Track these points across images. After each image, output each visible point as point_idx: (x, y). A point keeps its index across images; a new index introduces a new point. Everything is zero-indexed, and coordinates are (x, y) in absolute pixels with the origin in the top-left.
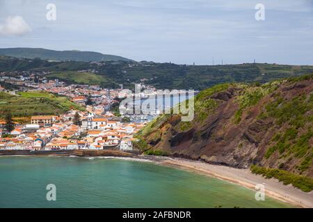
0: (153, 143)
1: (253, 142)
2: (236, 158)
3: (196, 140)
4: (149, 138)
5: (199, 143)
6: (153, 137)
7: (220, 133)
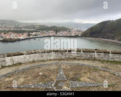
0: (86, 34)
1: (112, 33)
2: (107, 37)
3: (97, 33)
4: (85, 33)
5: (98, 34)
6: (86, 33)
7: (103, 31)
